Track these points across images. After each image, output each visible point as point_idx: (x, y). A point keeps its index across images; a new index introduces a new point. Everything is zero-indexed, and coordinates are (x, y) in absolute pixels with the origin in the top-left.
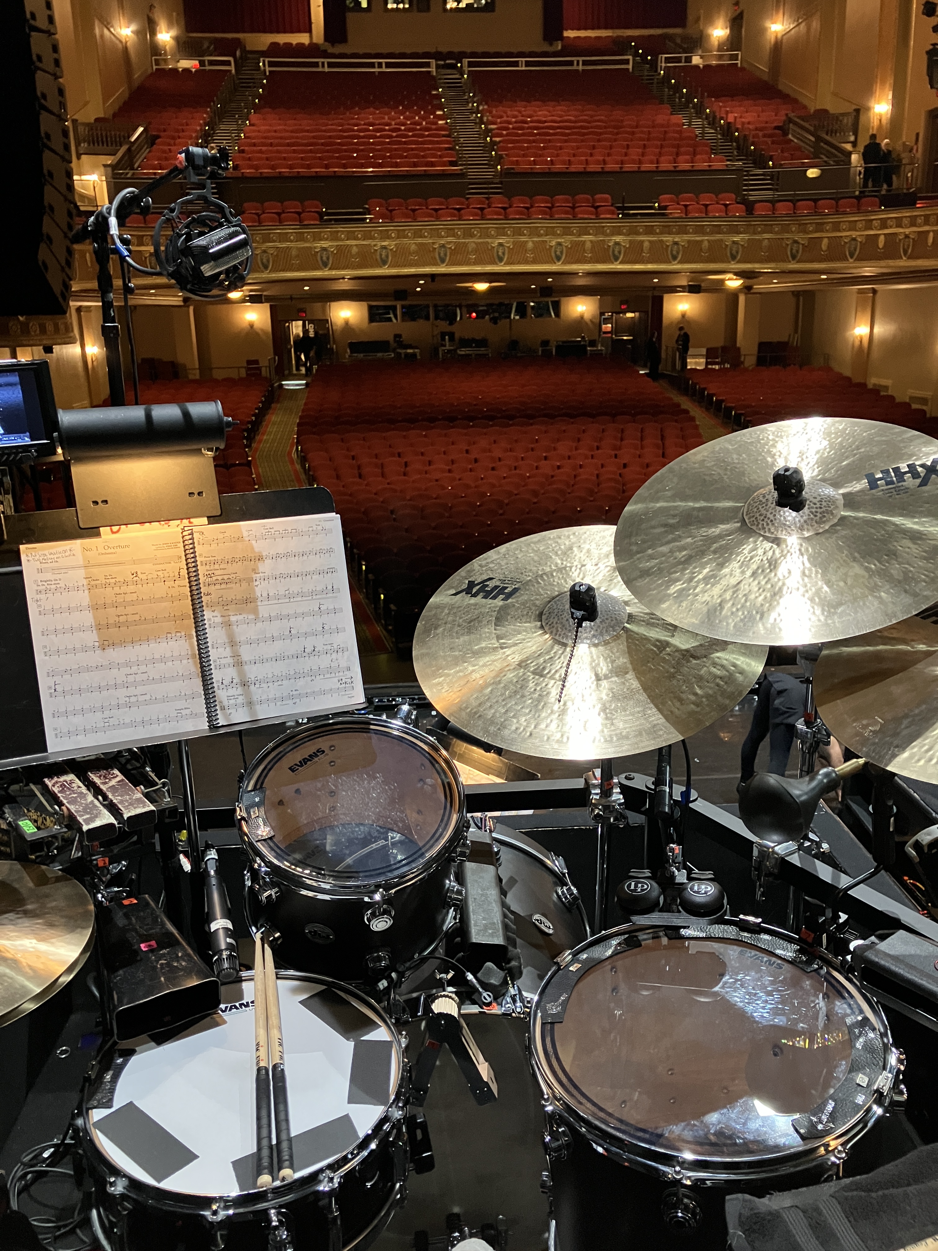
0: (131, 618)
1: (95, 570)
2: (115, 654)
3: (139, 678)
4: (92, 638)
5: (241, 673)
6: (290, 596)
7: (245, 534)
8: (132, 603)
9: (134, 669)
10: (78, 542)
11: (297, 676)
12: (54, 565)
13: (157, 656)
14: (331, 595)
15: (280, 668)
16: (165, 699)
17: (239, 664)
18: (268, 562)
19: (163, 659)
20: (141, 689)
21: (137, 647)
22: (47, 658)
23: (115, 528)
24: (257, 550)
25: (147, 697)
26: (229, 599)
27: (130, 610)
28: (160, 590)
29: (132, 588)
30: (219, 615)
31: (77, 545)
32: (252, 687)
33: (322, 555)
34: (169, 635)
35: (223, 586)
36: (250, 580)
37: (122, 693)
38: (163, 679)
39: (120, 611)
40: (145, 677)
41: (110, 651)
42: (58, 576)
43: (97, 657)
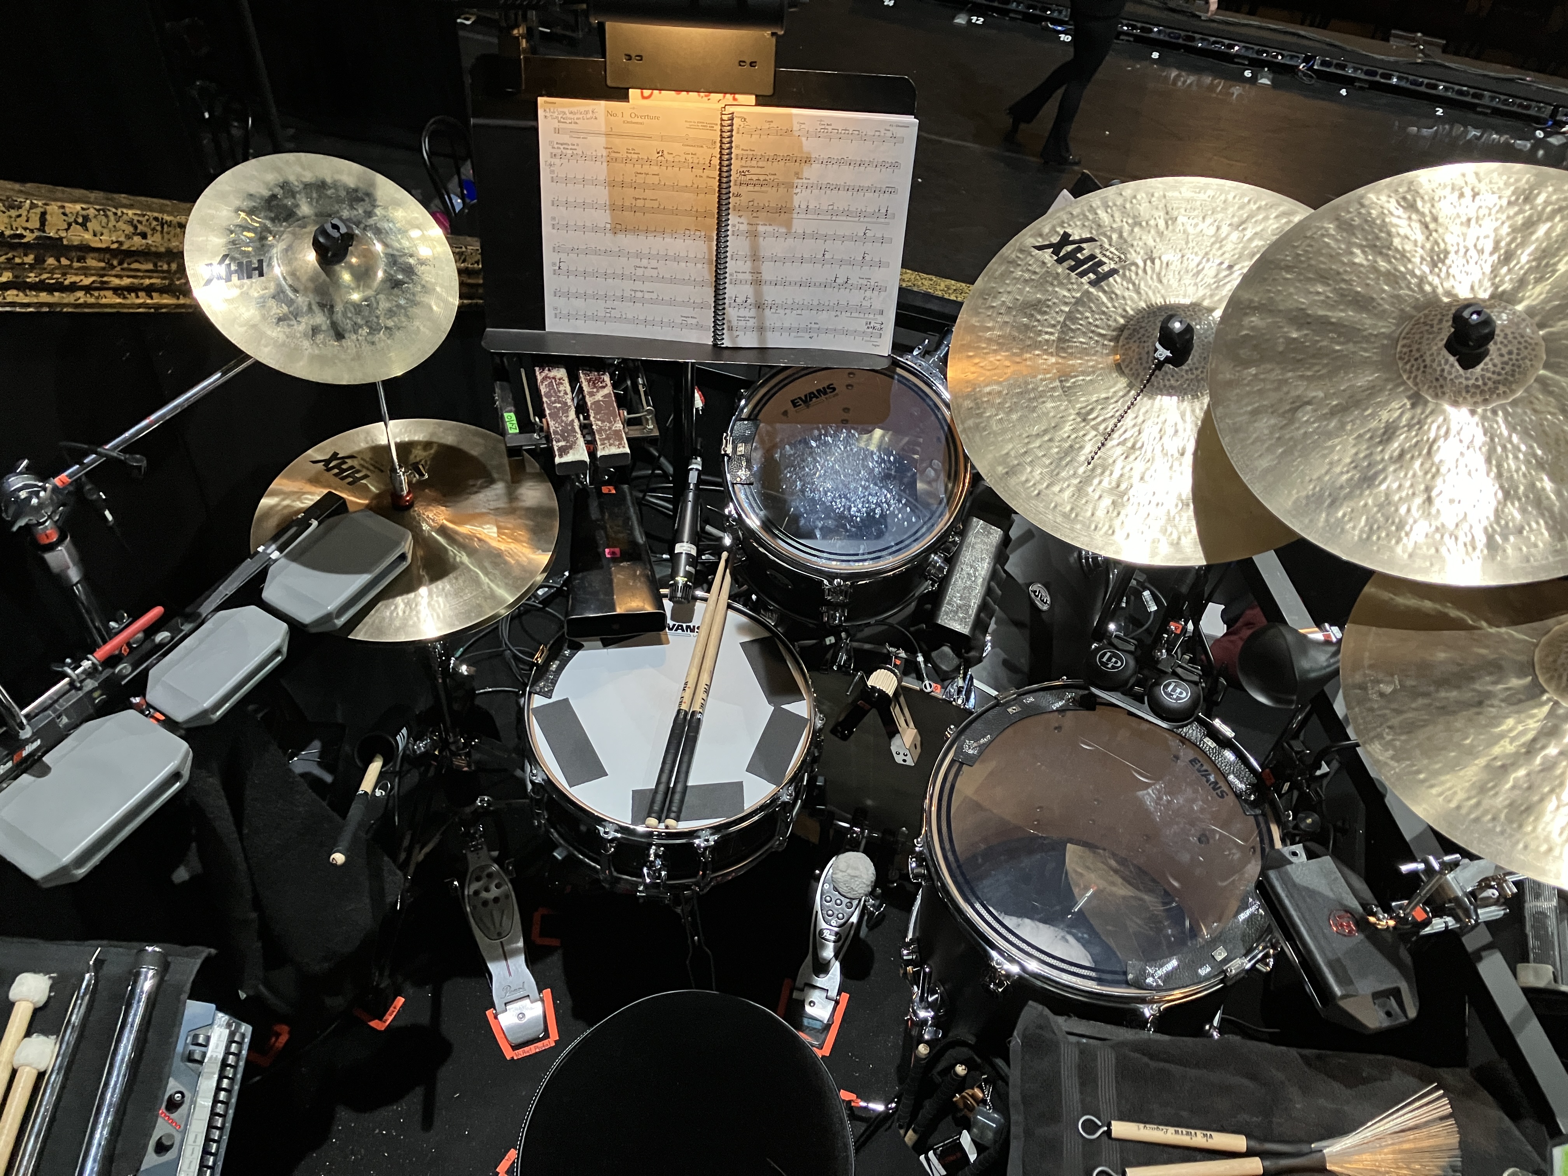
0: (648, 204)
1: (617, 141)
2: (627, 241)
3: (649, 272)
4: (604, 218)
5: (758, 294)
6: (833, 213)
7: (796, 127)
8: (654, 187)
9: (645, 262)
10: (603, 103)
11: (820, 308)
12: (573, 126)
13: (671, 253)
14: (883, 220)
15: (803, 295)
16: (672, 302)
17: (757, 282)
18: (815, 166)
19: (677, 259)
20: (648, 286)
21: (651, 238)
22: (555, 231)
23: (647, 93)
24: (805, 149)
25: (654, 296)
26: (761, 205)
27: (649, 194)
28: (686, 177)
29: (655, 169)
30: (746, 222)
31: (600, 106)
32: (767, 312)
33: (884, 169)
34: (687, 232)
35: (757, 188)
36: (790, 186)
37: (628, 285)
38: (673, 281)
39: (638, 193)
40: (654, 273)
41: (621, 236)
42: (575, 141)
43: (608, 241)
